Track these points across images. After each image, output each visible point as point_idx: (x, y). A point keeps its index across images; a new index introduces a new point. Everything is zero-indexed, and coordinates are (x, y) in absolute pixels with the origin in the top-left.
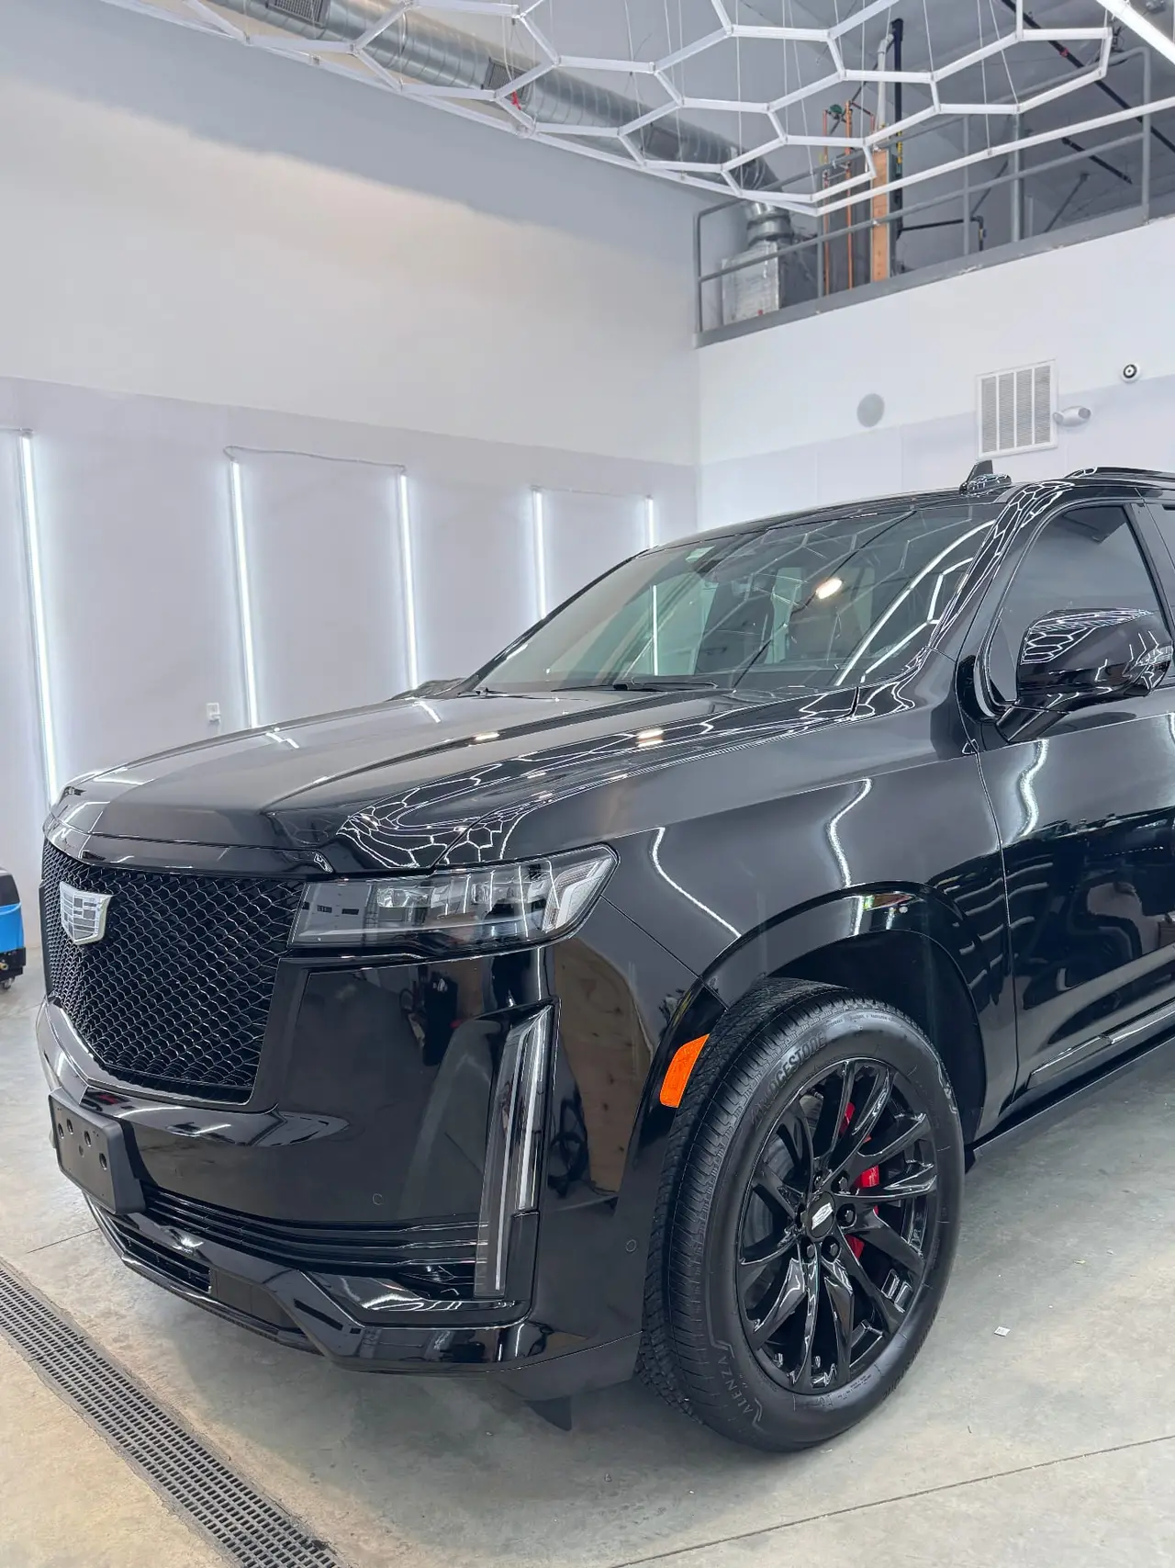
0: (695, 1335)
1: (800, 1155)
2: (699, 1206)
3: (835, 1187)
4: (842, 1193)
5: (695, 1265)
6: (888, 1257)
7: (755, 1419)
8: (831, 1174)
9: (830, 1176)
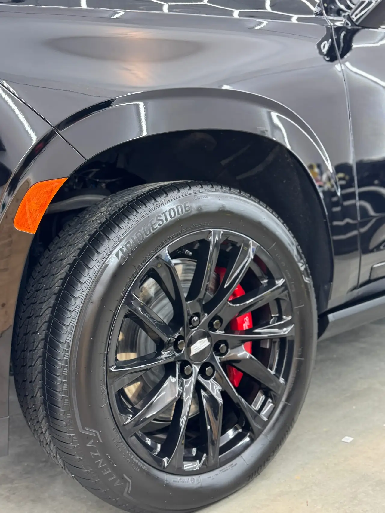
0: (65, 423)
1: (174, 297)
2: (68, 322)
3: (211, 326)
4: (218, 332)
5: (62, 367)
6: (259, 383)
7: (126, 490)
8: (206, 317)
9: (205, 318)
